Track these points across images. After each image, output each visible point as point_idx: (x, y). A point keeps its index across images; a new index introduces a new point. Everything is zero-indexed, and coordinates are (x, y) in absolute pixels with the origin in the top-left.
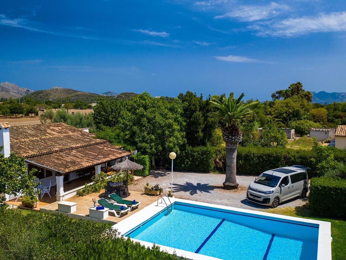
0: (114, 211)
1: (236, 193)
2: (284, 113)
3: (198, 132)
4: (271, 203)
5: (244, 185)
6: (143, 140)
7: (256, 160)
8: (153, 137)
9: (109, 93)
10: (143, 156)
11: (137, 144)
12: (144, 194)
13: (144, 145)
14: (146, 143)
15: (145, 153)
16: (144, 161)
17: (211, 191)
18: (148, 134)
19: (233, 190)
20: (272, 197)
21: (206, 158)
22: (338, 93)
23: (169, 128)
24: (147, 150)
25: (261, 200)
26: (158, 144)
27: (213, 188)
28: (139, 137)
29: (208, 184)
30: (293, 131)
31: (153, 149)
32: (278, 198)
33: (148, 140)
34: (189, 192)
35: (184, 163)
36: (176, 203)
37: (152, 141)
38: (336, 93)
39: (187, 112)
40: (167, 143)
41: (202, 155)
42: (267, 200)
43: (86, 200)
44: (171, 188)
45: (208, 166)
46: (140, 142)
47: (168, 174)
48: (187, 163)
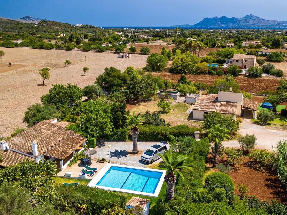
0: (89, 174)
1: (137, 156)
2: (180, 66)
3: (120, 122)
4: (150, 162)
5: (142, 150)
6: (92, 130)
7: (148, 135)
8: (97, 129)
9: (27, 18)
10: (93, 138)
11: (89, 132)
12: (98, 162)
13: (93, 133)
14: (94, 131)
15: (93, 136)
16: (93, 141)
17: (127, 155)
18: (94, 127)
19: (136, 154)
20: (150, 160)
21: (124, 134)
22: (236, 18)
23: (105, 123)
24: (95, 135)
25: (146, 161)
26: (100, 132)
27: (128, 153)
28: (90, 129)
29: (125, 150)
30: (178, 94)
31: (98, 134)
32: (153, 160)
33: (94, 130)
34: (117, 157)
35: (113, 138)
36: (112, 166)
37: (97, 130)
38: (234, 18)
39: (113, 111)
40: (105, 132)
41: (122, 133)
42: (148, 162)
43: (73, 169)
44: (109, 154)
45: (125, 138)
46: (90, 131)
47: (106, 144)
48: (115, 137)
